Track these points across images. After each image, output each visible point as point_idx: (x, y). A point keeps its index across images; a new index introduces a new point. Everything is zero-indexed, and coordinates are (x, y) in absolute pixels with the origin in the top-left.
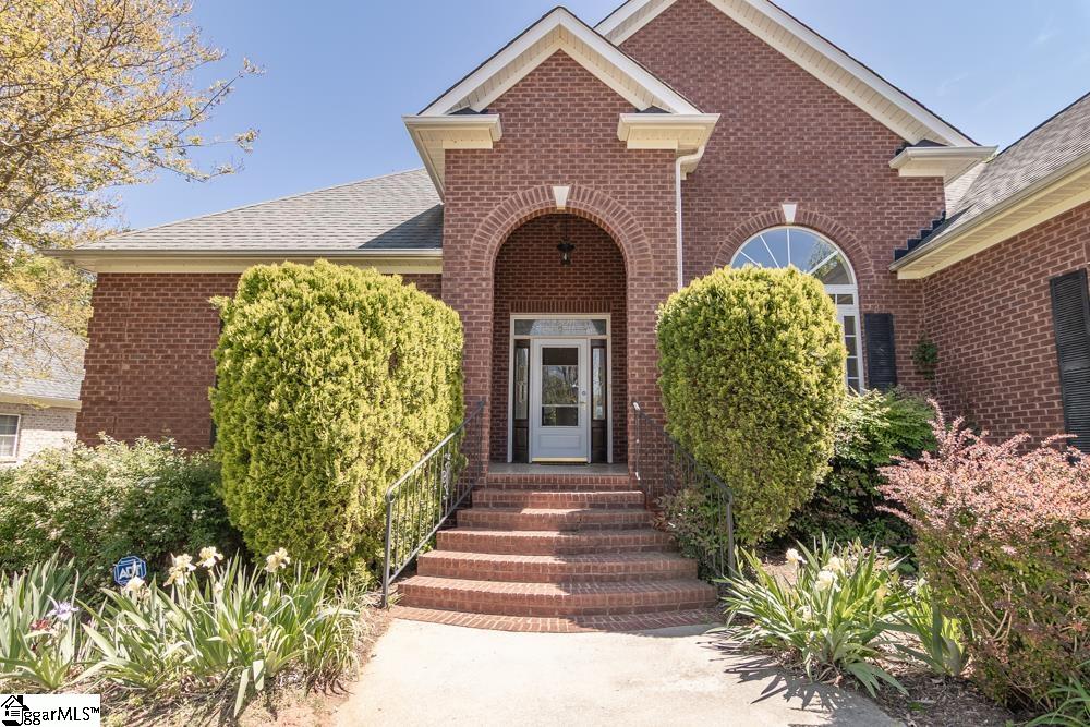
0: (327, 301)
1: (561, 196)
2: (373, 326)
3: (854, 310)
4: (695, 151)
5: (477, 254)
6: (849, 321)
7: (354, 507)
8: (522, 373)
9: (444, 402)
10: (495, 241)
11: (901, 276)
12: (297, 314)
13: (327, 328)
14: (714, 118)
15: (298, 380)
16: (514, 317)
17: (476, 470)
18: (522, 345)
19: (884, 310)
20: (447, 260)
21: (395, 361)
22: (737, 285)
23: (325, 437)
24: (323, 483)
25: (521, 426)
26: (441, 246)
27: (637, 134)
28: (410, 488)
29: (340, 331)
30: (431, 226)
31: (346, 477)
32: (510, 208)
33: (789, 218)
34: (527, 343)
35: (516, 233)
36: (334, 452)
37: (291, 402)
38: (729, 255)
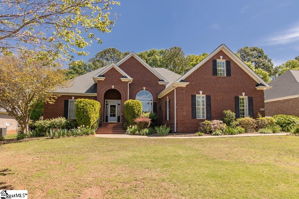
0: (89, 104)
1: (113, 87)
2: (93, 106)
3: (152, 102)
4: (131, 81)
5: (102, 94)
6: (151, 103)
7: (91, 124)
8: (107, 109)
9: (99, 114)
10: (104, 93)
11: (158, 98)
12: (86, 105)
14: (133, 79)
15: (87, 111)
16: (106, 100)
17: (101, 122)
18: (106, 104)
19: (156, 102)
20: (98, 95)
21: (95, 110)
22: (131, 102)
23: (90, 117)
24: (89, 121)
25: (107, 117)
27: (123, 80)
28: (95, 123)
29: (90, 107)
30: (94, 88)
31: (91, 121)
32: (106, 88)
33: (144, 89)
34: (108, 104)
35: (107, 91)
36: (90, 118)
37: (86, 114)
38: (136, 94)
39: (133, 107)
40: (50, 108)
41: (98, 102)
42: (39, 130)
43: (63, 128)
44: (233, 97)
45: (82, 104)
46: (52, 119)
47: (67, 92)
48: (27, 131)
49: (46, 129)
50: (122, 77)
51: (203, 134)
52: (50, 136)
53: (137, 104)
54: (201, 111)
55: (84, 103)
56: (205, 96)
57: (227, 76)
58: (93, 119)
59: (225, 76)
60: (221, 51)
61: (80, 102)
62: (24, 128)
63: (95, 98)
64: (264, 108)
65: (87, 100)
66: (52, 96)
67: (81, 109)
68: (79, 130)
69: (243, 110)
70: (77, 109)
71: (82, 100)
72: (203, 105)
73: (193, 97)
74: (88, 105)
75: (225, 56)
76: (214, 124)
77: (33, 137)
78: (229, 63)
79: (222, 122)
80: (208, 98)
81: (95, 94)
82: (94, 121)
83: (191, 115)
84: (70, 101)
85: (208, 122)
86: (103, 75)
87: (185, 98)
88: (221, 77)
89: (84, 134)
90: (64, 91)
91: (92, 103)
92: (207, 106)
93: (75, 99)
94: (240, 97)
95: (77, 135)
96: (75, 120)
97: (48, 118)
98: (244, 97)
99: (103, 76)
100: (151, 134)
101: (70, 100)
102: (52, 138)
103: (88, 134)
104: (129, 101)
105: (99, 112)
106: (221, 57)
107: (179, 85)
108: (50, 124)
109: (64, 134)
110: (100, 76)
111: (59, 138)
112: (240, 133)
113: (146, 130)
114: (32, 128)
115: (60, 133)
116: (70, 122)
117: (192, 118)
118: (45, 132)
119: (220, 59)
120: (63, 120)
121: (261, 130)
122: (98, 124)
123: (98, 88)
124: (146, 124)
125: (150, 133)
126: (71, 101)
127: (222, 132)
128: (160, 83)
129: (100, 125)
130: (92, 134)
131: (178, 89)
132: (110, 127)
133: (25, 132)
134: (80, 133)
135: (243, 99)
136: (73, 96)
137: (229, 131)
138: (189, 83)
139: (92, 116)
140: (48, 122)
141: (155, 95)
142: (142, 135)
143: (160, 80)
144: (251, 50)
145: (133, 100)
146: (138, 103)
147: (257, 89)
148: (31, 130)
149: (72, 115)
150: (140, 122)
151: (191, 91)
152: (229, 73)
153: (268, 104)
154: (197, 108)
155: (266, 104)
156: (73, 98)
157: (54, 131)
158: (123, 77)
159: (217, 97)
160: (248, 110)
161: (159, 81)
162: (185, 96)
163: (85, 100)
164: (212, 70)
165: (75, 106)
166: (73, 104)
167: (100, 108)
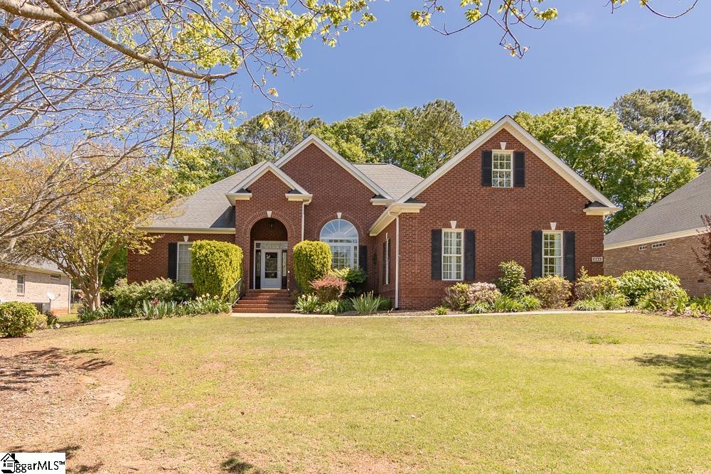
1: (269, 214)
2: (227, 255)
3: (357, 245)
4: (308, 200)
5: (246, 230)
6: (355, 248)
7: (224, 292)
8: (258, 261)
9: (239, 271)
10: (250, 227)
11: (370, 235)
12: (212, 253)
13: (218, 255)
14: (312, 195)
15: (214, 266)
16: (255, 242)
17: (246, 289)
18: (258, 251)
19: (365, 244)
20: (237, 231)
21: (231, 263)
23: (220, 277)
24: (220, 286)
25: (258, 278)
26: (235, 227)
27: (291, 197)
28: (233, 290)
29: (221, 257)
30: (230, 217)
31: (223, 285)
32: (255, 217)
33: (339, 217)
34: (260, 251)
35: (257, 223)
36: (221, 280)
37: (213, 271)
38: (321, 228)
39: (310, 257)
40: (140, 260)
41: (237, 247)
42: (122, 304)
43: (167, 300)
44: (529, 233)
45: (204, 252)
46: (145, 282)
47: (173, 226)
48: (98, 306)
49: (135, 302)
50: (289, 192)
51: (447, 310)
52: (143, 315)
53: (319, 251)
54: (454, 263)
55: (207, 250)
56: (462, 231)
57: (515, 186)
58: (227, 283)
59: (512, 186)
60: (503, 130)
61: (201, 247)
62: (93, 299)
63: (232, 239)
64: (601, 255)
65: (214, 243)
66: (145, 238)
67: (201, 261)
68: (199, 303)
69: (552, 261)
70: (193, 261)
71: (204, 242)
72: (458, 251)
73: (436, 235)
74: (216, 254)
75: (512, 142)
76: (474, 292)
77: (110, 318)
78: (521, 156)
79: (492, 286)
80: (470, 236)
81: (232, 231)
82: (229, 286)
83: (429, 273)
84: (180, 245)
85: (463, 286)
86: (247, 189)
87: (416, 236)
88: (501, 190)
89: (210, 311)
90: (167, 225)
91: (225, 249)
92: (465, 253)
93: (190, 240)
94: (545, 232)
95: (195, 313)
96: (191, 285)
97: (137, 280)
98: (554, 233)
99: (248, 191)
100: (344, 311)
101: (179, 243)
102: (148, 319)
103: (217, 312)
104: (304, 244)
105: (241, 269)
106: (503, 145)
107: (404, 209)
108: (141, 292)
109: (169, 311)
110: (241, 191)
111: (161, 318)
112: (529, 308)
113: (334, 304)
114: (108, 300)
115: (163, 310)
116: (180, 289)
117: (432, 278)
118: (133, 307)
119: (500, 148)
120: (167, 285)
121: (579, 303)
122: (237, 292)
123: (237, 218)
124: (335, 291)
125: (342, 309)
126: (183, 245)
127: (487, 306)
128: (375, 202)
129: (242, 296)
130: (225, 311)
131: (404, 217)
132: (263, 299)
133: (94, 309)
134: (202, 309)
135: (552, 237)
136: (186, 234)
137: (504, 305)
138: (425, 205)
139: (225, 276)
140: (138, 289)
141: (364, 228)
142: (325, 314)
143: (375, 196)
144: (653, 100)
145: (312, 242)
146: (321, 248)
147: (587, 214)
148: (105, 304)
149: (185, 274)
150: (323, 288)
151: (431, 221)
152: (520, 180)
153: (664, 244)
154: (445, 257)
155: (661, 245)
156: (186, 238)
157: (150, 306)
158: (291, 191)
159: (490, 234)
160: (562, 260)
161: (373, 198)
162: (416, 233)
163: (211, 242)
164: (481, 175)
165: (190, 256)
166: (186, 252)
167: (243, 260)
